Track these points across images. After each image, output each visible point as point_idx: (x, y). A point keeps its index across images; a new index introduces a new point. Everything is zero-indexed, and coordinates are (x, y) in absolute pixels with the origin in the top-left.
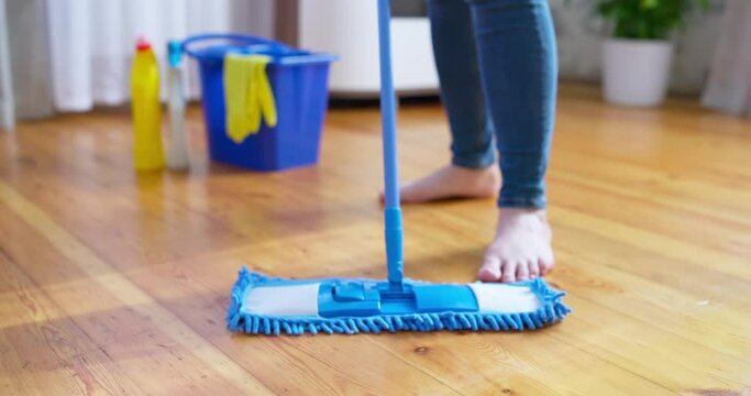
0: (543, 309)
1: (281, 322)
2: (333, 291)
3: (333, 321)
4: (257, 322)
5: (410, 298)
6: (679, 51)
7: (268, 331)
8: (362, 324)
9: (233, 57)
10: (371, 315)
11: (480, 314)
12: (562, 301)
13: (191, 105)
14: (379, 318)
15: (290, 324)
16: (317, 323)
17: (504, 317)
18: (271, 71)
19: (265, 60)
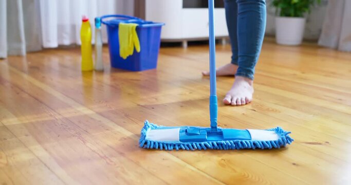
0: (281, 139)
1: (163, 144)
2: (186, 131)
3: (186, 143)
4: (152, 143)
5: (220, 134)
6: (308, 21)
7: (157, 147)
8: (198, 145)
9: (122, 24)
10: (203, 141)
11: (252, 141)
12: (289, 135)
13: (104, 45)
14: (206, 143)
15: (167, 145)
16: (179, 145)
17: (262, 143)
18: (138, 29)
19: (136, 25)
